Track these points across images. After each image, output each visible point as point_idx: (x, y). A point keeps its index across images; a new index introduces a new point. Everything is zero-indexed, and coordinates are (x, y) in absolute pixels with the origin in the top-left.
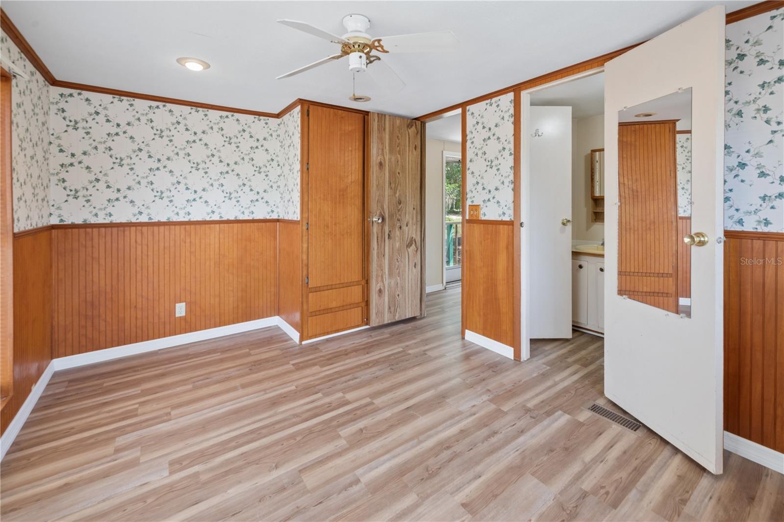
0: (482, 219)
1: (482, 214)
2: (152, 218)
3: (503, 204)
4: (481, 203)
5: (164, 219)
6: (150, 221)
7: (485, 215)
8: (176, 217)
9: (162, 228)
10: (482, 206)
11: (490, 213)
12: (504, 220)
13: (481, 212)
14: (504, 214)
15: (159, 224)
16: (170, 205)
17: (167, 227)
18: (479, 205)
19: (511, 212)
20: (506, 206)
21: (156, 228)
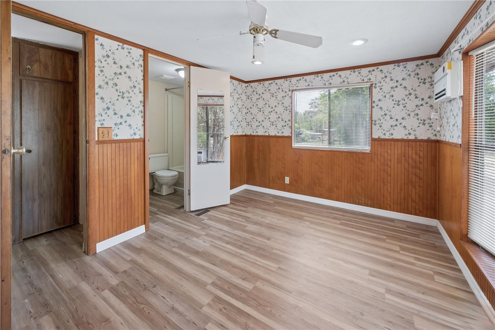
0: (114, 139)
1: (114, 135)
3: (134, 126)
4: (113, 126)
7: (117, 136)
10: (113, 128)
11: (123, 133)
12: (135, 138)
13: (113, 133)
14: (135, 134)
18: (111, 127)
19: (142, 133)
20: (137, 128)
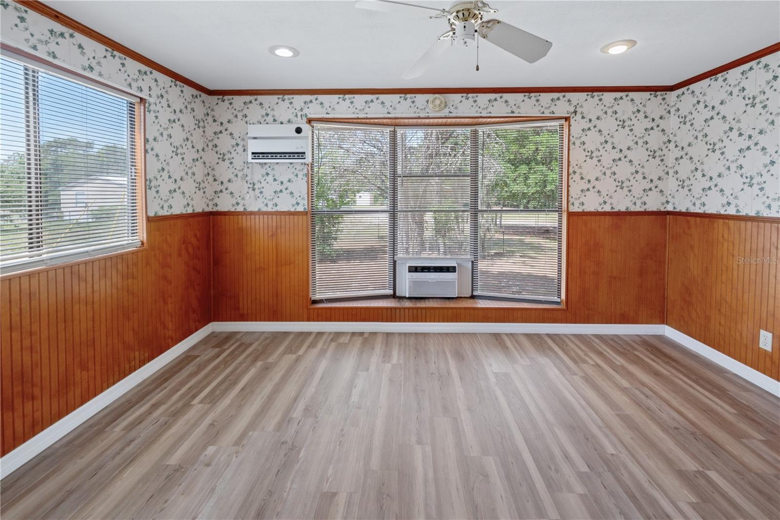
2: (740, 210)
5: (752, 214)
6: (738, 214)
8: (768, 211)
9: (749, 224)
15: (746, 219)
16: (761, 194)
17: (755, 224)
21: (743, 224)
